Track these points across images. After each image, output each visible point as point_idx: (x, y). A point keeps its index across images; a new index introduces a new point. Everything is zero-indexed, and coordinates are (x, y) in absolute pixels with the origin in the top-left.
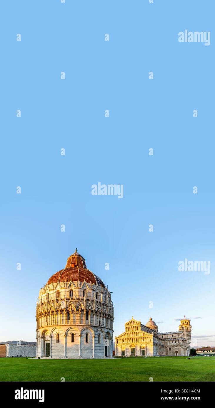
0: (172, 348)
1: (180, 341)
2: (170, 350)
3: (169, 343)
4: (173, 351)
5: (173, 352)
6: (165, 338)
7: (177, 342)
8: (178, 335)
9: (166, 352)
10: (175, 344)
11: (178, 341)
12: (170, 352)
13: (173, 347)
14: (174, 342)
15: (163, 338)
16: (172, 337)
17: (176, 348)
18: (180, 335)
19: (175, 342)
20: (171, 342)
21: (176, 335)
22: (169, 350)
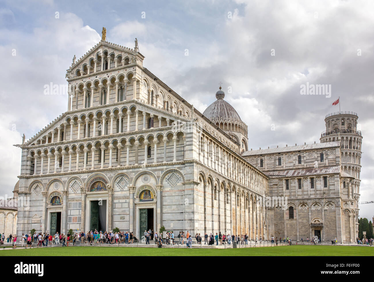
0: (298, 209)
1: (330, 181)
2: (291, 216)
3: (287, 188)
4: (305, 221)
5: (304, 225)
6: (271, 168)
7: (320, 184)
8: (322, 155)
9: (276, 225)
10: (311, 191)
11: (322, 179)
12: (291, 225)
13: (304, 204)
14: (307, 184)
15: (266, 167)
16: (300, 162)
17: (313, 208)
18: (331, 157)
19: (312, 186)
20: (294, 184)
21: (316, 155)
22: (286, 216)
